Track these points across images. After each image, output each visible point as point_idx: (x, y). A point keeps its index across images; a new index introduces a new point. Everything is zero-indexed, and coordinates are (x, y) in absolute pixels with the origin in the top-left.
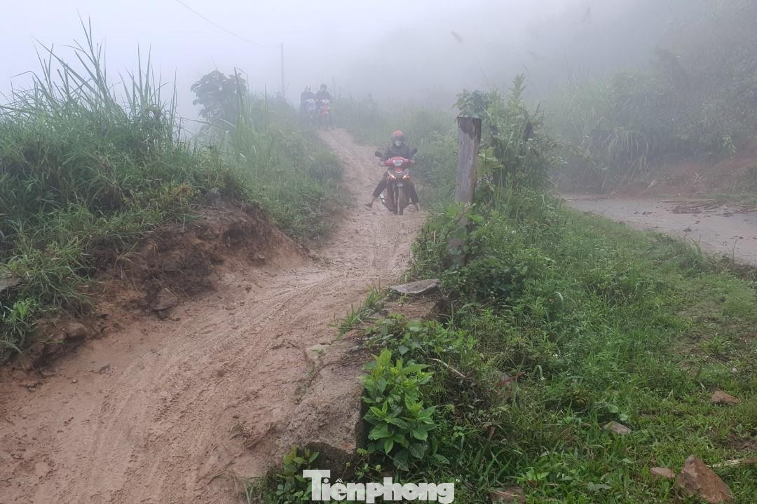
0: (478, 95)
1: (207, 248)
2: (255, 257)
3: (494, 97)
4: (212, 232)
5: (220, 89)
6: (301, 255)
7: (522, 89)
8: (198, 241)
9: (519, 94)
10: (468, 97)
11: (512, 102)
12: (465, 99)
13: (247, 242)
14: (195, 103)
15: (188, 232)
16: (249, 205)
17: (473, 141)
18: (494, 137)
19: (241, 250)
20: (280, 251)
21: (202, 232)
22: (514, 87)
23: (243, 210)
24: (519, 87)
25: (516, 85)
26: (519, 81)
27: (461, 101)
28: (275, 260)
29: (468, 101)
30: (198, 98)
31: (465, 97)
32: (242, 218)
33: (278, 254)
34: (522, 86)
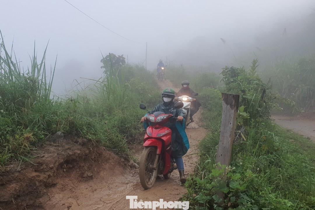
0: (234, 69)
1: (41, 178)
2: (85, 175)
3: (243, 71)
4: (47, 166)
5: (114, 61)
6: (122, 166)
7: (257, 67)
8: (34, 174)
9: (255, 69)
10: (228, 70)
11: (251, 73)
12: (226, 71)
13: (80, 166)
14: (101, 67)
15: (25, 169)
16: (85, 140)
17: (233, 111)
18: (244, 96)
19: (74, 172)
20: (107, 166)
21: (38, 167)
22: (252, 65)
23: (80, 144)
24: (255, 65)
25: (253, 64)
26: (255, 62)
27: (224, 72)
28: (102, 174)
29: (228, 71)
30: (104, 65)
31: (226, 70)
32: (76, 151)
33: (105, 169)
34: (256, 65)
